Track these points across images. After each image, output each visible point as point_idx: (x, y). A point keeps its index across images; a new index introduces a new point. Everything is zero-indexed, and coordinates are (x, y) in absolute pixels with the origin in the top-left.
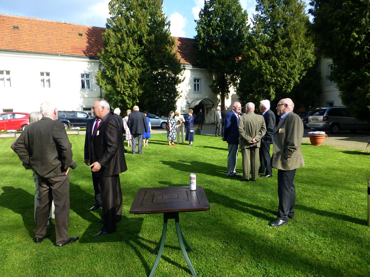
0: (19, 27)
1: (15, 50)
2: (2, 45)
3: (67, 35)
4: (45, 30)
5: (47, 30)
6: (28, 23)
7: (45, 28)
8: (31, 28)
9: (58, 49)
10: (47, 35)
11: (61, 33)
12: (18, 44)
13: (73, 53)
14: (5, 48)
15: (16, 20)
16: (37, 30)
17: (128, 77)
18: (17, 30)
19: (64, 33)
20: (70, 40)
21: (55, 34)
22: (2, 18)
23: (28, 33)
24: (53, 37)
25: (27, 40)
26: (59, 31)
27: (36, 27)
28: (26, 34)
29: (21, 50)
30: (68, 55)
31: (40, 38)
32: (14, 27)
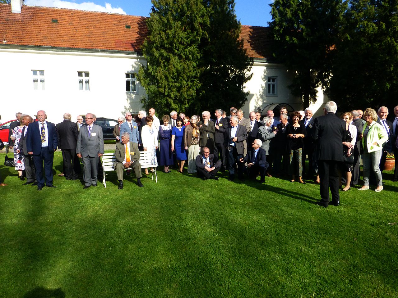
0: (58, 20)
1: (50, 46)
2: (36, 40)
3: (112, 28)
4: (88, 22)
5: (89, 22)
6: (69, 16)
7: (88, 21)
8: (71, 21)
9: (99, 44)
10: (89, 28)
11: (105, 25)
12: (55, 40)
13: (116, 48)
14: (39, 44)
15: (56, 13)
16: (78, 23)
17: (173, 74)
18: (55, 23)
19: (108, 26)
20: (115, 33)
21: (98, 26)
22: (41, 11)
23: (68, 26)
24: (96, 30)
25: (65, 35)
26: (103, 23)
27: (77, 20)
28: (65, 28)
29: (56, 46)
30: (111, 50)
31: (81, 32)
32: (53, 20)
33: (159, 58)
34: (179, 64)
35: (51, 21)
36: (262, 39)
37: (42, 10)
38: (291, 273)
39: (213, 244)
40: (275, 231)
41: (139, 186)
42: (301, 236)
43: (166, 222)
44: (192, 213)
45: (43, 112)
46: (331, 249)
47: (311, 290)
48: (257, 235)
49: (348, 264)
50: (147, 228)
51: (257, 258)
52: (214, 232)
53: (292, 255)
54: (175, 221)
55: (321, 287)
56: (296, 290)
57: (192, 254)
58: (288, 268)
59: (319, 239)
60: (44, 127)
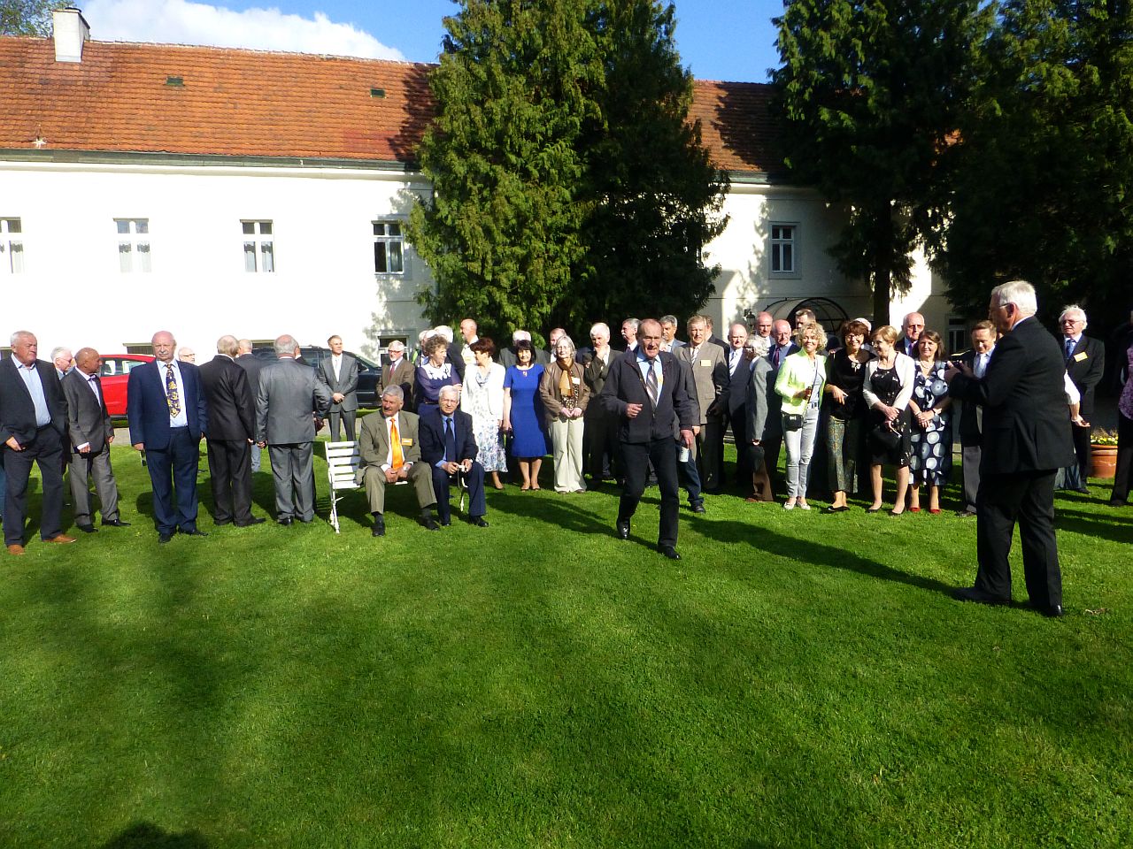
0: (185, 78)
1: (164, 152)
2: (126, 136)
3: (333, 96)
4: (265, 83)
5: (270, 83)
6: (214, 65)
7: (266, 78)
8: (220, 80)
9: (300, 143)
10: (270, 98)
11: (313, 90)
12: (175, 133)
13: (346, 154)
14: (134, 147)
15: (178, 58)
16: (240, 86)
17: (507, 221)
18: (176, 88)
19: (324, 90)
20: (341, 111)
21: (295, 94)
22: (137, 56)
23: (211, 95)
24: (289, 104)
25: (205, 119)
26: (308, 85)
27: (236, 77)
28: (204, 99)
29: (181, 151)
30: (331, 159)
31: (246, 111)
32: (171, 80)
33: (465, 178)
34: (521, 195)
35: (165, 82)
36: (753, 117)
37: (139, 52)
38: (827, 727)
39: (631, 662)
40: (790, 633)
41: (427, 527)
42: (855, 642)
43: (507, 615)
44: (572, 590)
45: (169, 335)
46: (932, 671)
47: (873, 761)
48: (742, 641)
49: (972, 704)
50: (459, 629)
51: (742, 695)
52: (632, 635)
53: (830, 686)
54: (531, 611)
55: (900, 755)
56: (838, 763)
57: (577, 686)
58: (819, 714)
59: (901, 650)
60: (172, 375)
